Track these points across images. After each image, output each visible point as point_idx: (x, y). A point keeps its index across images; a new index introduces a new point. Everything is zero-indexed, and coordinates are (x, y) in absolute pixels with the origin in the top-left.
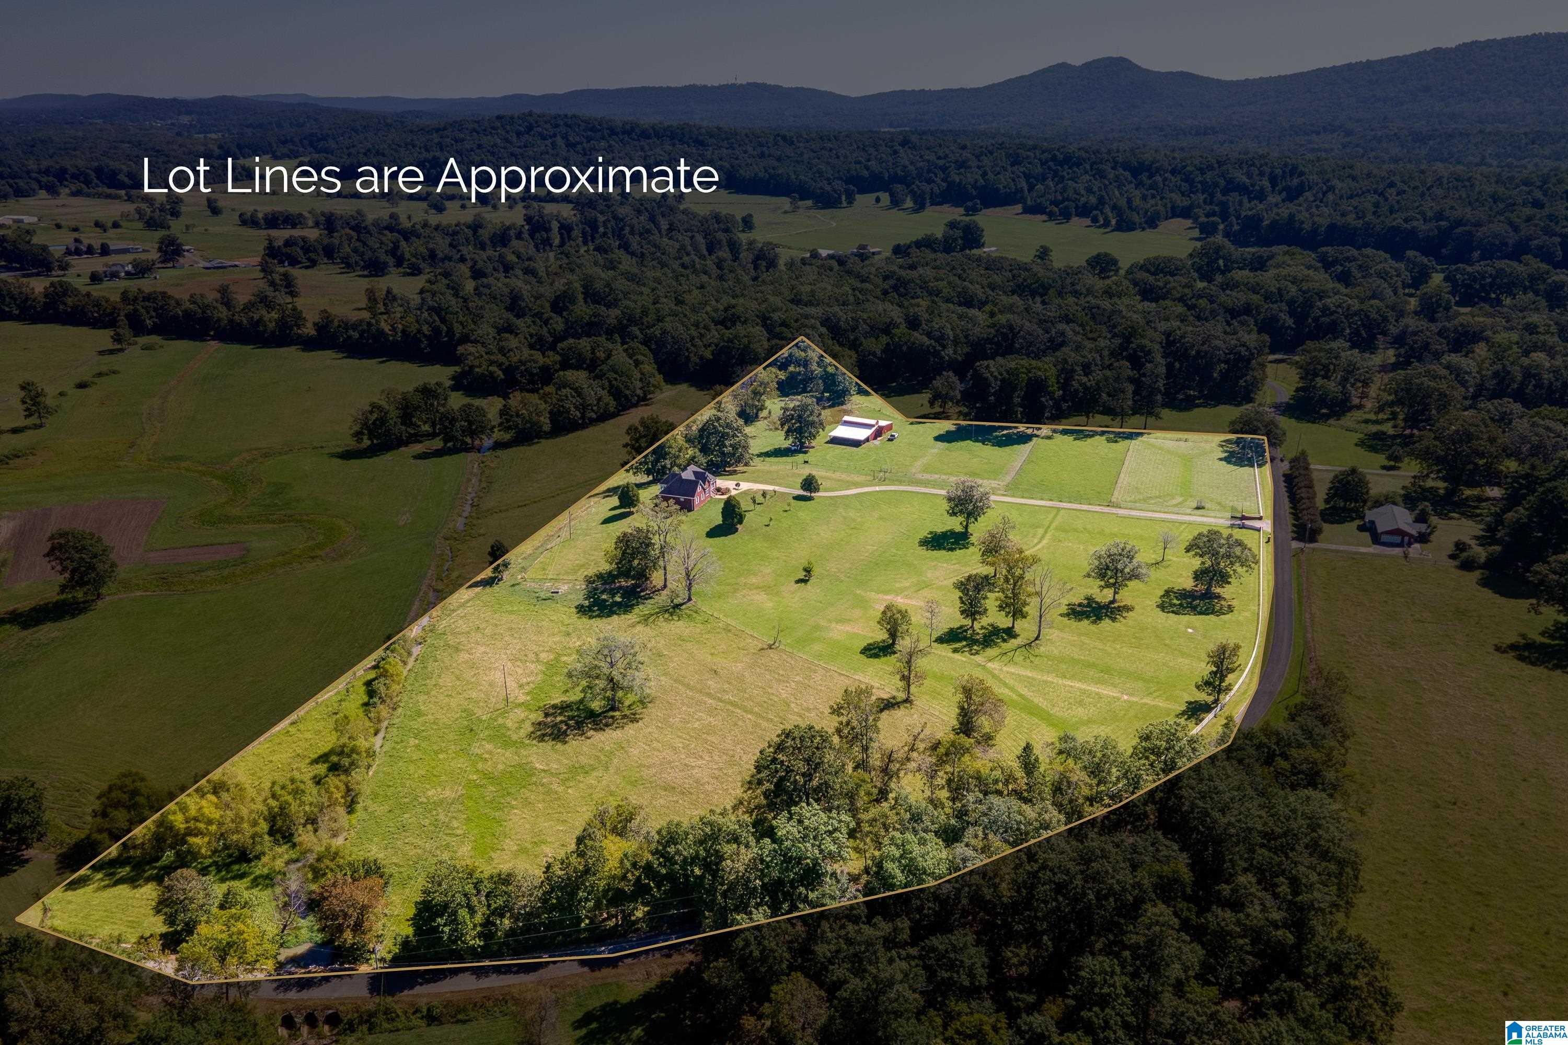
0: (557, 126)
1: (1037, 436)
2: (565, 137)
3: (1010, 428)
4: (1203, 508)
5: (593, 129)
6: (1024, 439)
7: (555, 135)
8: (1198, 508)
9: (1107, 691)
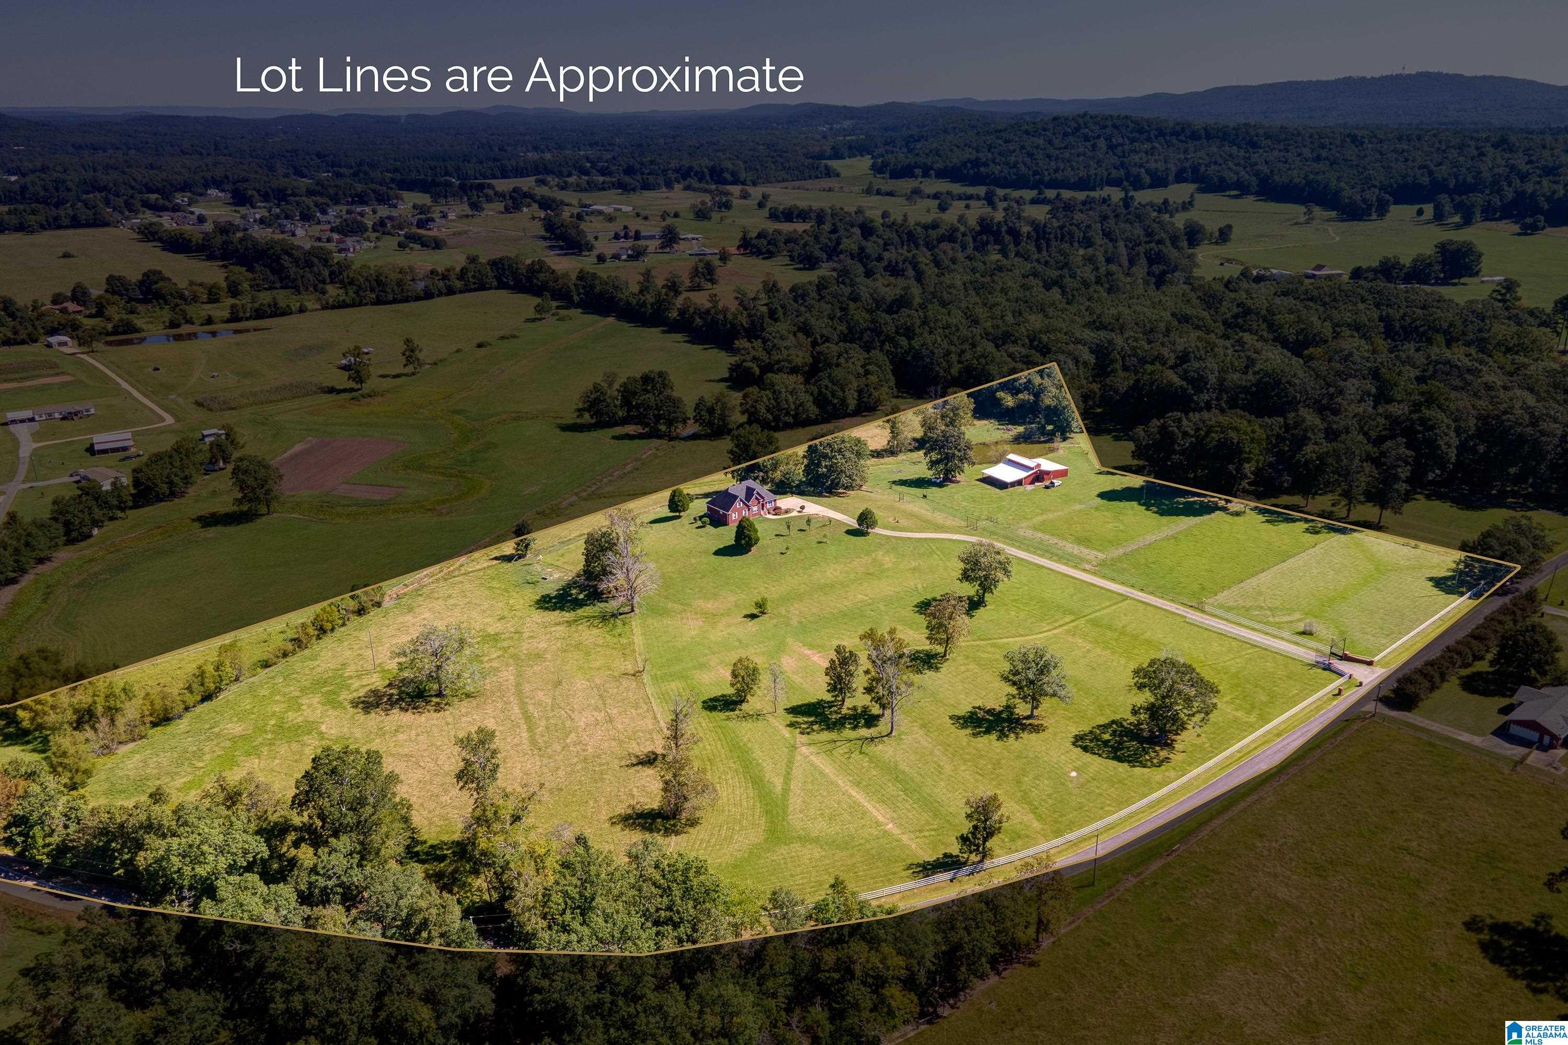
0: (1105, 127)
1: (1224, 509)
2: (1108, 139)
3: (1205, 496)
4: (1311, 634)
5: (1141, 131)
6: (1208, 509)
7: (1099, 137)
8: (1303, 633)
9: (878, 813)
